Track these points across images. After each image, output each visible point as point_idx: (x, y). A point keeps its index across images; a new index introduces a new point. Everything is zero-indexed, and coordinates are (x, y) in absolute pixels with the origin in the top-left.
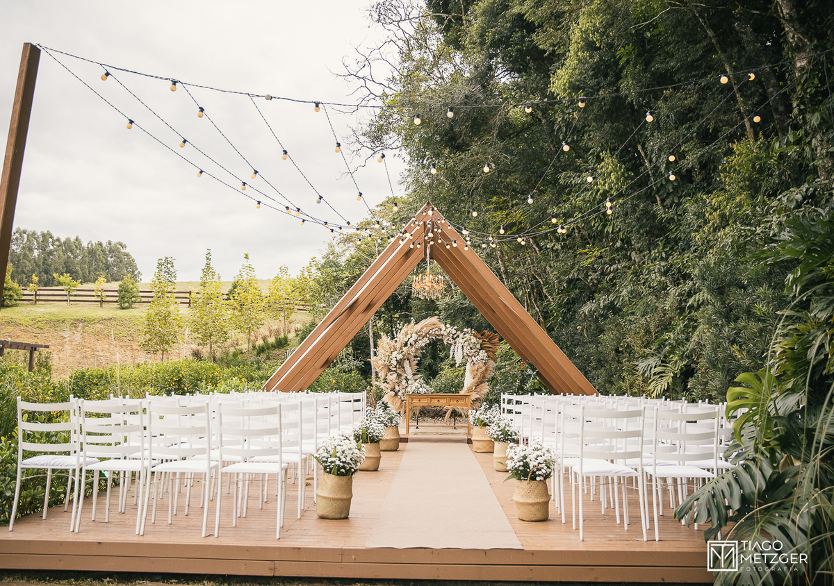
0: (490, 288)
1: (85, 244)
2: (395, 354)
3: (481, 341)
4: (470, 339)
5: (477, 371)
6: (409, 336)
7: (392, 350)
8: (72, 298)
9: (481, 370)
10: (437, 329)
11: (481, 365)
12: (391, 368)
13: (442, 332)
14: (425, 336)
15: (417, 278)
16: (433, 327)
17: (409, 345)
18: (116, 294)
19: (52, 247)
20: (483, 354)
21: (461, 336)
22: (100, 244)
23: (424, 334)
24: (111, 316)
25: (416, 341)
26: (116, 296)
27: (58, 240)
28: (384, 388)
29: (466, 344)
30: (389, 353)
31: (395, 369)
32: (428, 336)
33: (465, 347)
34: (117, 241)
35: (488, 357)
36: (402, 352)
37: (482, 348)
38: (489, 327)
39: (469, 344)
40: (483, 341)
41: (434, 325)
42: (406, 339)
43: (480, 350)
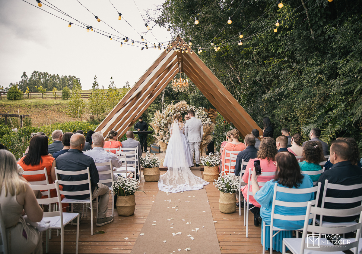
0: (213, 84)
1: (60, 77)
2: (163, 120)
3: (208, 113)
4: (202, 113)
5: (206, 129)
6: (170, 111)
7: (161, 118)
8: (44, 96)
9: (208, 129)
10: (184, 107)
11: (208, 126)
12: (161, 127)
13: (188, 109)
14: (179, 111)
15: (174, 81)
16: (183, 106)
17: (170, 116)
18: (61, 94)
19: (48, 78)
20: (209, 120)
21: (197, 111)
22: (67, 77)
23: (178, 110)
24: (58, 103)
25: (174, 114)
26: (61, 95)
27: (50, 75)
28: (157, 138)
29: (200, 115)
30: (160, 120)
31: (163, 128)
32: (180, 111)
33: (199, 117)
34: (73, 76)
35: (212, 121)
36: (167, 119)
37: (208, 117)
38: (211, 106)
39: (201, 115)
40: (209, 113)
41: (183, 105)
42: (169, 113)
43: (207, 118)
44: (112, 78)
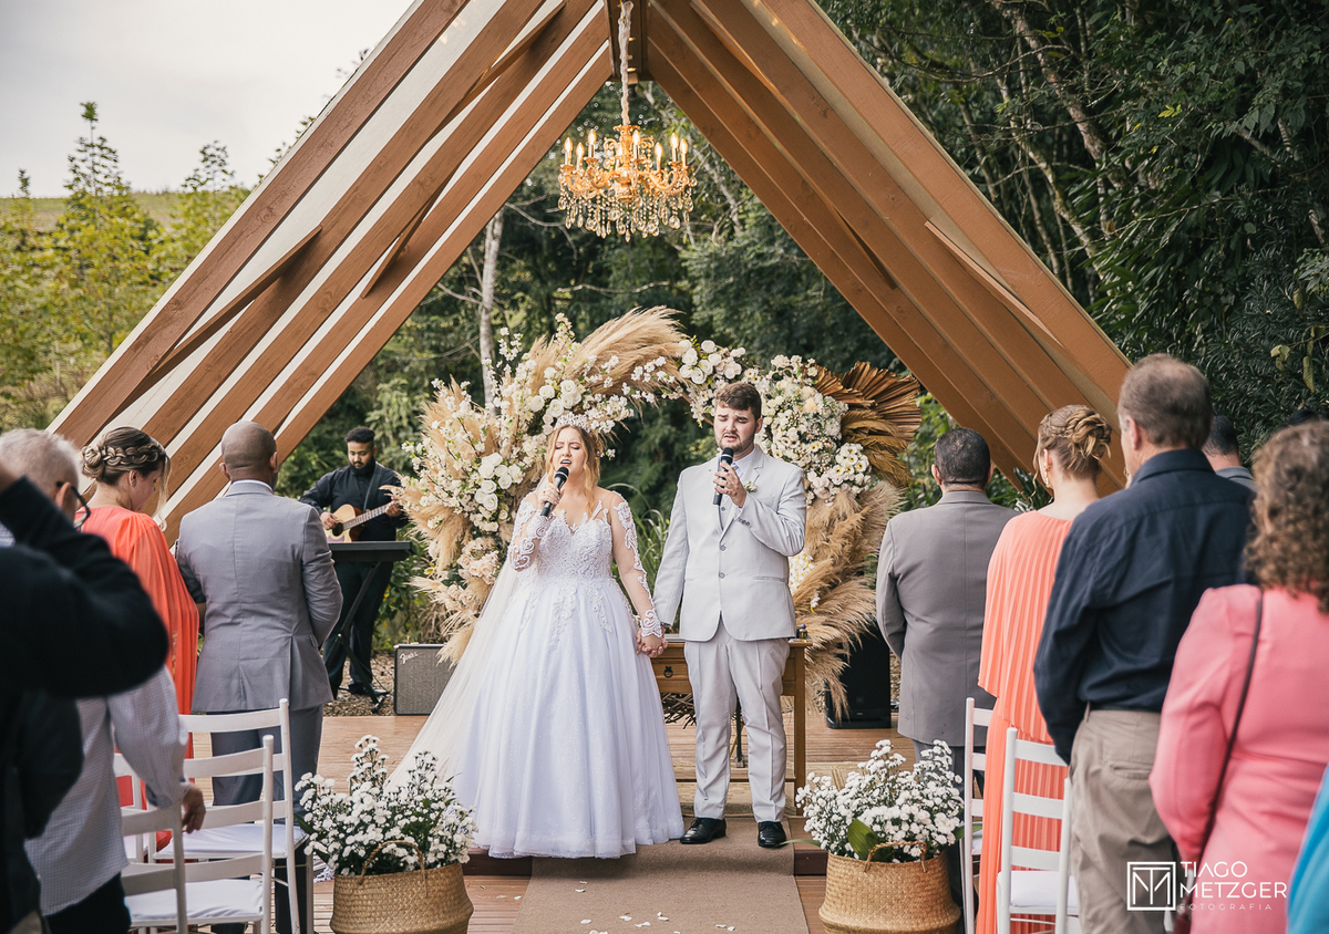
0: (886, 179)
2: (490, 463)
3: (842, 406)
4: (799, 401)
5: (830, 527)
6: (547, 391)
7: (480, 447)
9: (843, 528)
10: (661, 361)
11: (844, 504)
12: (476, 520)
13: (685, 373)
14: (615, 390)
15: (580, 150)
16: (645, 351)
17: (547, 428)
20: (851, 459)
23: (608, 383)
28: (450, 606)
30: (467, 463)
31: (493, 527)
32: (626, 389)
35: (874, 470)
36: (521, 456)
37: (846, 437)
38: (870, 347)
39: (795, 421)
40: (852, 407)
41: (651, 342)
42: (536, 404)
43: (840, 443)
44: (90, 113)
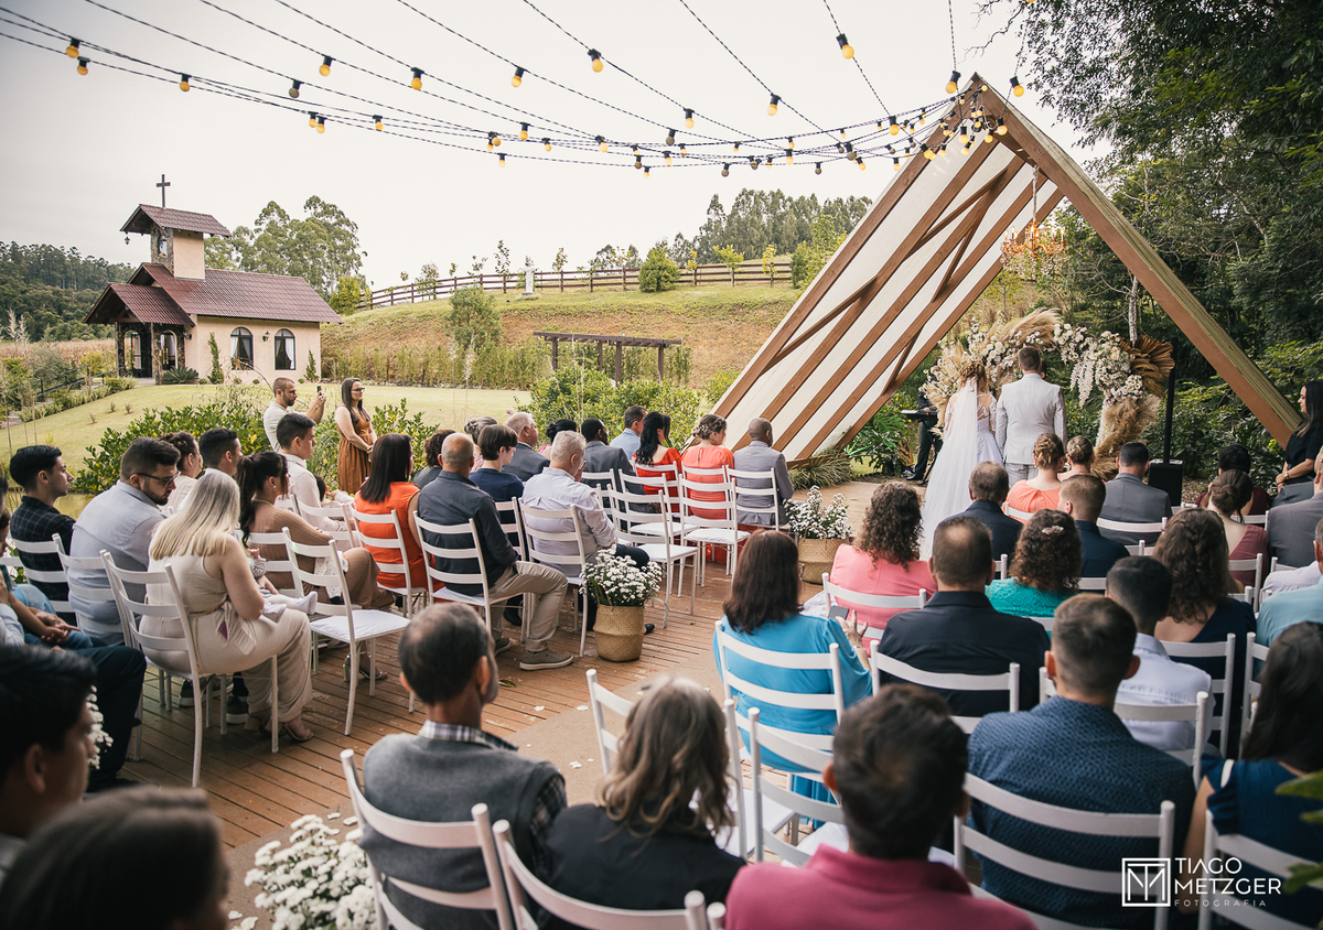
1: (821, 203)
3: (1132, 357)
4: (1110, 353)
5: (1121, 415)
6: (990, 347)
8: (737, 276)
9: (1126, 416)
11: (1128, 404)
18: (787, 268)
19: (783, 210)
20: (1133, 382)
21: (1093, 346)
22: (841, 201)
23: (1018, 344)
25: (1002, 356)
26: (788, 272)
29: (1100, 362)
33: (1098, 369)
34: (862, 196)
35: (1145, 388)
37: (1133, 371)
39: (1106, 364)
40: (1137, 357)
41: (1044, 324)
42: (984, 353)
43: (1129, 375)
